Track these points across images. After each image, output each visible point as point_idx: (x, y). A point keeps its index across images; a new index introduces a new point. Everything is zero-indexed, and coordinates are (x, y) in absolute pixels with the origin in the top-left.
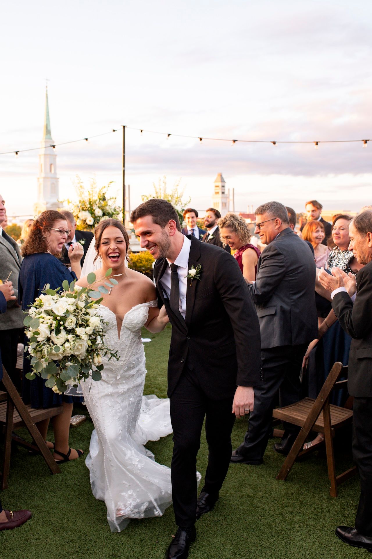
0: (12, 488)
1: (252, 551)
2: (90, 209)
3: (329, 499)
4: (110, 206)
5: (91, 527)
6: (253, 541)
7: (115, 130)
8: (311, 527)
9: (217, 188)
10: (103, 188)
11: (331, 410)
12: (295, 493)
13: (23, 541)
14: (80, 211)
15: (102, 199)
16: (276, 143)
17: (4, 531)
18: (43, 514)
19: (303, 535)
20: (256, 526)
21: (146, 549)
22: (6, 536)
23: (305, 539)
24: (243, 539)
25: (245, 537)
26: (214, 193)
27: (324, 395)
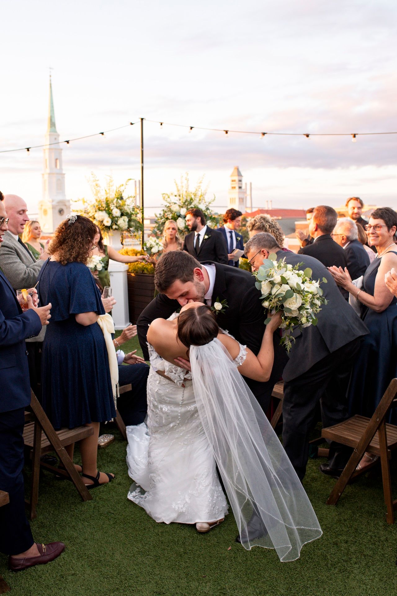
0: (41, 517)
1: (308, 586)
2: (107, 209)
3: (386, 526)
4: (128, 205)
5: (130, 560)
6: (308, 575)
7: (133, 123)
8: (370, 557)
9: (234, 183)
10: (121, 186)
11: (387, 430)
12: (348, 519)
13: (58, 578)
14: (96, 211)
15: (120, 198)
16: (310, 136)
17: (37, 566)
18: (78, 546)
19: (361, 567)
20: (310, 557)
21: (194, 585)
22: (39, 572)
23: (364, 572)
24: (296, 572)
25: (298, 569)
26: (230, 188)
27: (379, 414)
